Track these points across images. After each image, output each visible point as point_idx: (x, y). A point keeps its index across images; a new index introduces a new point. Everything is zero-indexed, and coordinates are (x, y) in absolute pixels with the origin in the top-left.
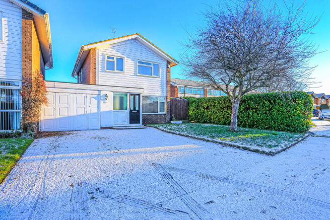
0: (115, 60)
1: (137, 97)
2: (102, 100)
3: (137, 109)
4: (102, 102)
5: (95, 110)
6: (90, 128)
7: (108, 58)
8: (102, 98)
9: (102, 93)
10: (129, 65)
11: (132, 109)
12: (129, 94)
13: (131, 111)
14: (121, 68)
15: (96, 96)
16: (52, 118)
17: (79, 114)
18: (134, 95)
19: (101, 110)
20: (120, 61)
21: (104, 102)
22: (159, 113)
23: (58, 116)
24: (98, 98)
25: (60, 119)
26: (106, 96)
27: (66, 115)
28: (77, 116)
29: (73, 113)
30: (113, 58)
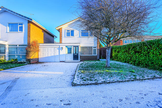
0: (70, 32)
1: (77, 48)
2: (61, 49)
3: (77, 53)
4: (60, 50)
5: (58, 54)
6: (56, 61)
7: (67, 31)
8: (60, 49)
9: (61, 47)
10: (76, 33)
11: (75, 53)
12: (73, 46)
13: (74, 54)
14: (73, 35)
15: (58, 48)
16: (43, 57)
17: (52, 55)
18: (75, 47)
19: (60, 54)
20: (72, 31)
21: (61, 51)
22: (93, 55)
23: (44, 57)
24: (59, 49)
25: (45, 57)
26: (62, 48)
27: (47, 56)
28: (51, 56)
29: (50, 55)
30: (69, 31)
